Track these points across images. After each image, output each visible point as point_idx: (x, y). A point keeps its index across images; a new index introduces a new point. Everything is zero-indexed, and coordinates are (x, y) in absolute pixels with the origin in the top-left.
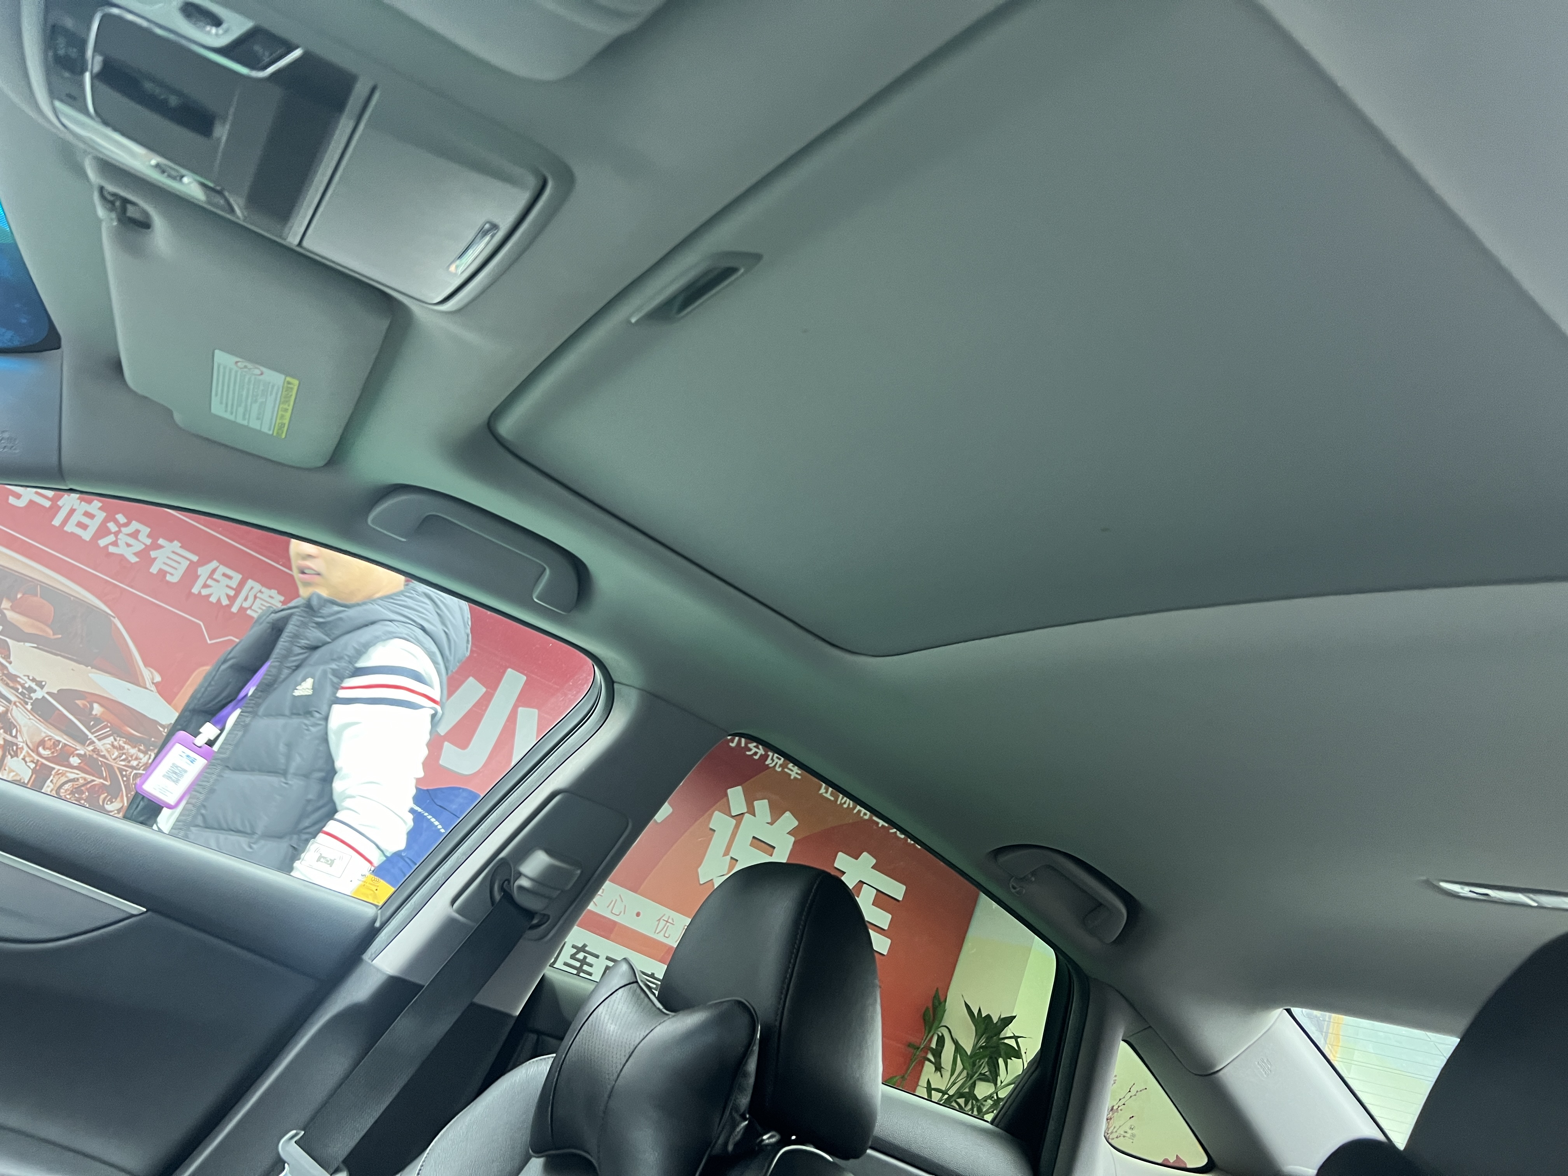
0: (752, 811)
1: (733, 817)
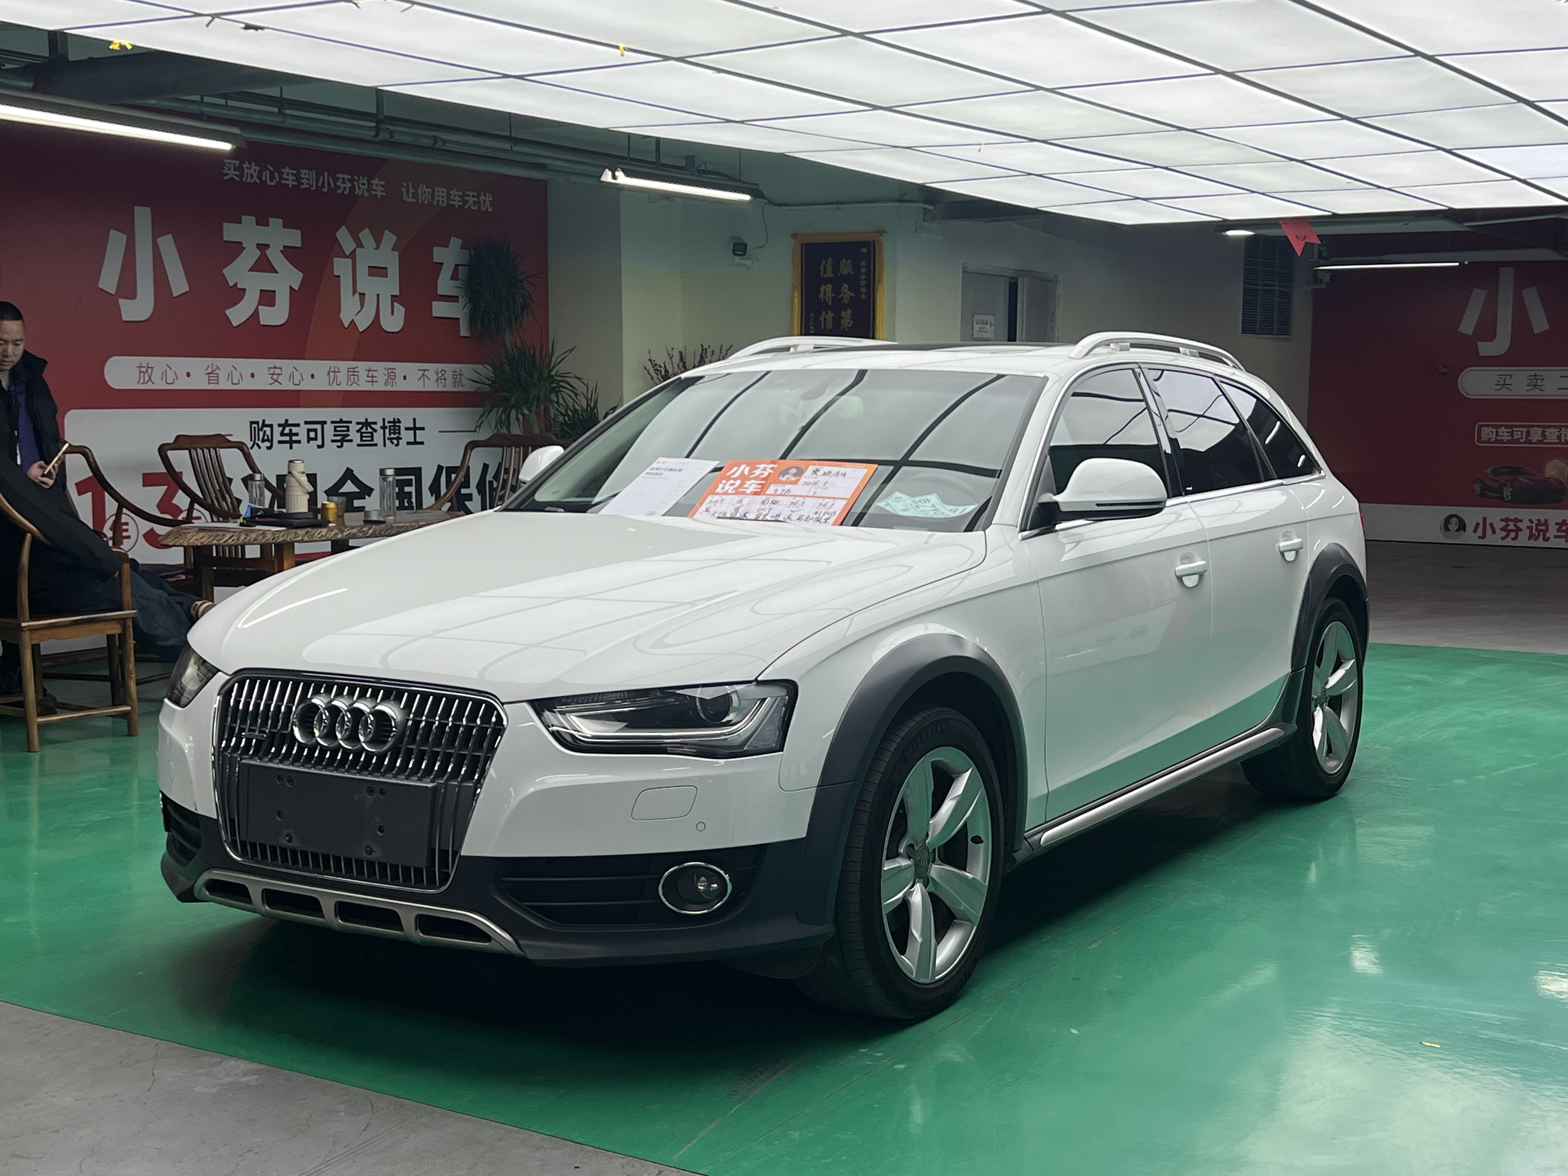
0: (360, 244)
1: (347, 257)
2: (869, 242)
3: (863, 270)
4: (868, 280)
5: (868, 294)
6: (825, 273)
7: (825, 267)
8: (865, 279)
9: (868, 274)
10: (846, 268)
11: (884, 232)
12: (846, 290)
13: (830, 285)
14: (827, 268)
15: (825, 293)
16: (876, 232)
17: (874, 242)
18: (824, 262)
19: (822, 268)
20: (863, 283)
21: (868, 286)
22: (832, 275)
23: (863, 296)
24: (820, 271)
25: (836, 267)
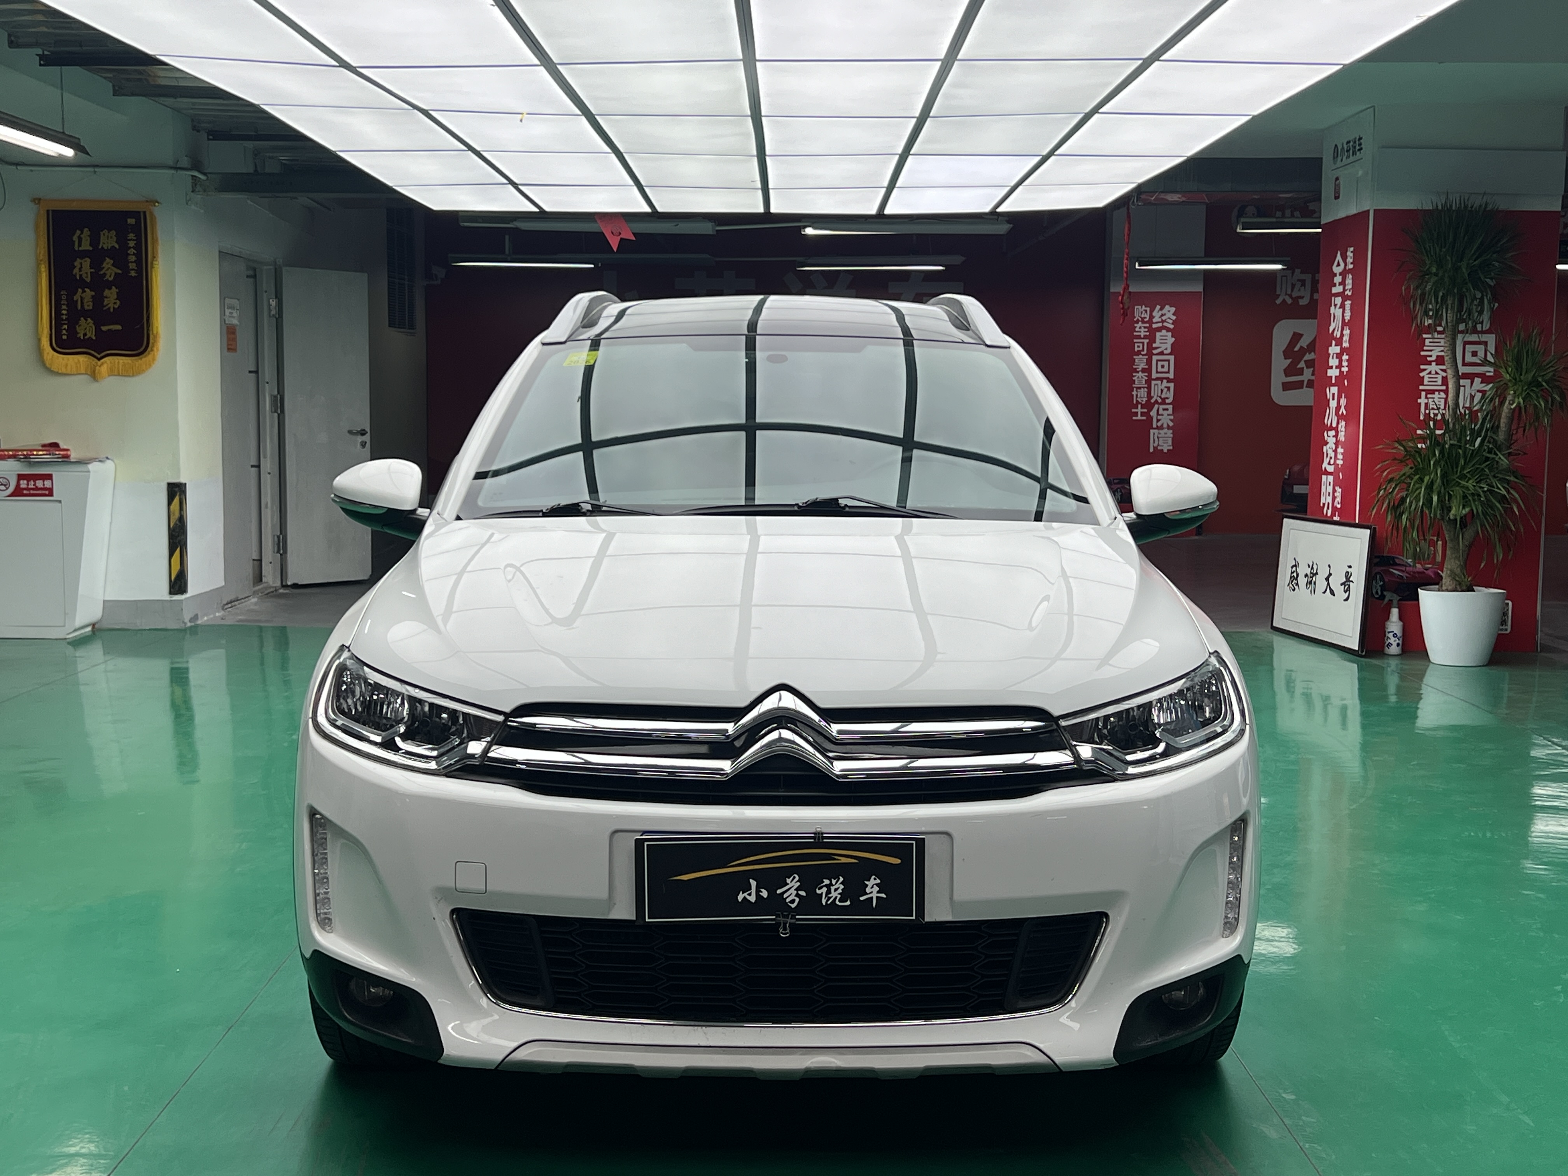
2: (139, 212)
3: (132, 244)
4: (138, 255)
5: (139, 271)
6: (80, 245)
7: (80, 239)
8: (134, 254)
9: (138, 247)
10: (108, 240)
11: (158, 202)
12: (109, 266)
13: (88, 260)
14: (83, 240)
15: (81, 267)
16: (147, 201)
17: (145, 213)
18: (78, 232)
19: (75, 238)
20: (132, 258)
21: (139, 262)
22: (91, 249)
23: (133, 274)
24: (74, 242)
25: (95, 241)
